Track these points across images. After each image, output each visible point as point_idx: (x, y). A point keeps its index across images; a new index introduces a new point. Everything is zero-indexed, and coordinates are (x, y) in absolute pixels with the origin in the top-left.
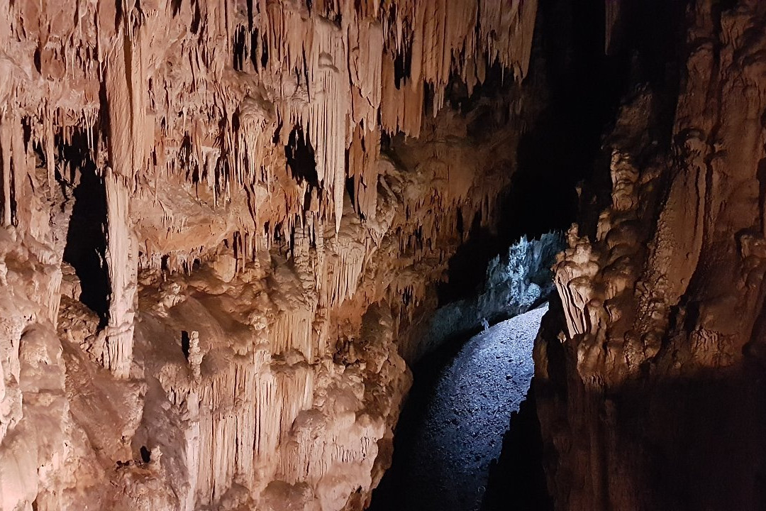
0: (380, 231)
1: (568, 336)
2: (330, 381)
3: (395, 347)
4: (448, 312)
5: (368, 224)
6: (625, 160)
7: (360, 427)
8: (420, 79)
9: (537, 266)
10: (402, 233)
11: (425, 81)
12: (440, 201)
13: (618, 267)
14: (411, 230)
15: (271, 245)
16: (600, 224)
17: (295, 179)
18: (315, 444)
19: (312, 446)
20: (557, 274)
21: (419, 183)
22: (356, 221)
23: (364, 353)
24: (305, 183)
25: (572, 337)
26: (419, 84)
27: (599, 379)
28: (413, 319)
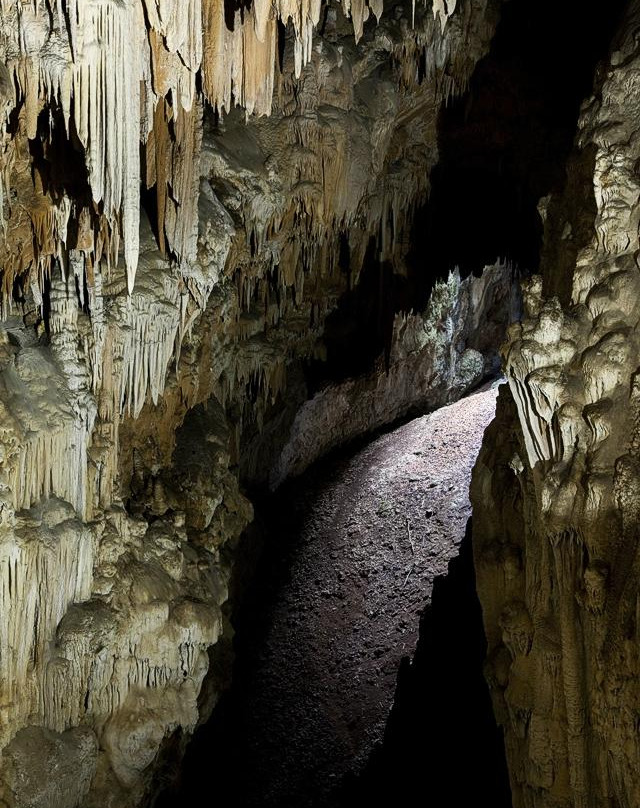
0: (205, 280)
1: (527, 465)
2: (122, 550)
3: (235, 480)
4: (326, 403)
5: (184, 269)
6: (617, 168)
7: (176, 627)
8: (271, 16)
9: (477, 317)
10: (243, 278)
11: (279, 22)
12: (309, 221)
13: (606, 350)
14: (260, 274)
15: (8, 310)
16: (577, 275)
17: (48, 195)
18: (99, 661)
19: (94, 664)
20: (510, 361)
21: (272, 192)
22: (161, 264)
23: (180, 497)
24: (67, 201)
25: (532, 466)
26: (268, 25)
27: (575, 535)
28: (265, 423)
